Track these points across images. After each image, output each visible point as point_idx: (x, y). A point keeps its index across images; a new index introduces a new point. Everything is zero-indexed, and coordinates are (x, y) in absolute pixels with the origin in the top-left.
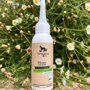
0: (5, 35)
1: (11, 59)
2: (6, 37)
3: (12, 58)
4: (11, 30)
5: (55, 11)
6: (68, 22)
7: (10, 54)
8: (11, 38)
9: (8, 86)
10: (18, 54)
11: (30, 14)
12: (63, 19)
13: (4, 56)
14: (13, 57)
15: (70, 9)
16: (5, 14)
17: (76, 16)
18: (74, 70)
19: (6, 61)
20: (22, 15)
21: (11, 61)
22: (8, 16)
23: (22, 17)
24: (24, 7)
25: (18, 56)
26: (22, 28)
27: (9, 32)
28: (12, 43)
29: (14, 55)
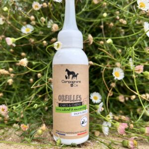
0: (5, 54)
1: (15, 94)
2: (6, 58)
3: (17, 94)
4: (14, 45)
5: (88, 15)
6: (111, 33)
7: (14, 87)
8: (15, 59)
9: (10, 138)
10: (27, 87)
11: (47, 18)
12: (102, 26)
13: (4, 90)
14: (18, 92)
15: (113, 11)
16: (4, 18)
17: (125, 22)
18: (121, 112)
19: (7, 99)
20: (33, 20)
21: (15, 99)
22: (9, 22)
23: (34, 23)
24: (37, 6)
25: (26, 90)
26: (34, 42)
27: (12, 50)
28: (17, 69)
29: (21, 88)
